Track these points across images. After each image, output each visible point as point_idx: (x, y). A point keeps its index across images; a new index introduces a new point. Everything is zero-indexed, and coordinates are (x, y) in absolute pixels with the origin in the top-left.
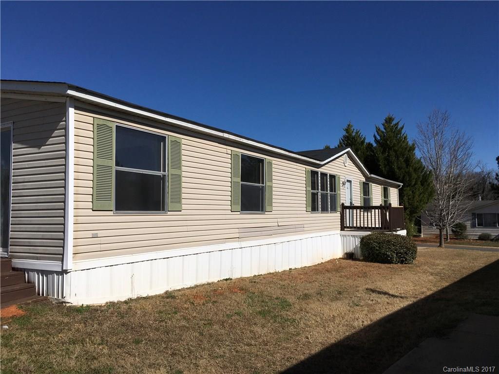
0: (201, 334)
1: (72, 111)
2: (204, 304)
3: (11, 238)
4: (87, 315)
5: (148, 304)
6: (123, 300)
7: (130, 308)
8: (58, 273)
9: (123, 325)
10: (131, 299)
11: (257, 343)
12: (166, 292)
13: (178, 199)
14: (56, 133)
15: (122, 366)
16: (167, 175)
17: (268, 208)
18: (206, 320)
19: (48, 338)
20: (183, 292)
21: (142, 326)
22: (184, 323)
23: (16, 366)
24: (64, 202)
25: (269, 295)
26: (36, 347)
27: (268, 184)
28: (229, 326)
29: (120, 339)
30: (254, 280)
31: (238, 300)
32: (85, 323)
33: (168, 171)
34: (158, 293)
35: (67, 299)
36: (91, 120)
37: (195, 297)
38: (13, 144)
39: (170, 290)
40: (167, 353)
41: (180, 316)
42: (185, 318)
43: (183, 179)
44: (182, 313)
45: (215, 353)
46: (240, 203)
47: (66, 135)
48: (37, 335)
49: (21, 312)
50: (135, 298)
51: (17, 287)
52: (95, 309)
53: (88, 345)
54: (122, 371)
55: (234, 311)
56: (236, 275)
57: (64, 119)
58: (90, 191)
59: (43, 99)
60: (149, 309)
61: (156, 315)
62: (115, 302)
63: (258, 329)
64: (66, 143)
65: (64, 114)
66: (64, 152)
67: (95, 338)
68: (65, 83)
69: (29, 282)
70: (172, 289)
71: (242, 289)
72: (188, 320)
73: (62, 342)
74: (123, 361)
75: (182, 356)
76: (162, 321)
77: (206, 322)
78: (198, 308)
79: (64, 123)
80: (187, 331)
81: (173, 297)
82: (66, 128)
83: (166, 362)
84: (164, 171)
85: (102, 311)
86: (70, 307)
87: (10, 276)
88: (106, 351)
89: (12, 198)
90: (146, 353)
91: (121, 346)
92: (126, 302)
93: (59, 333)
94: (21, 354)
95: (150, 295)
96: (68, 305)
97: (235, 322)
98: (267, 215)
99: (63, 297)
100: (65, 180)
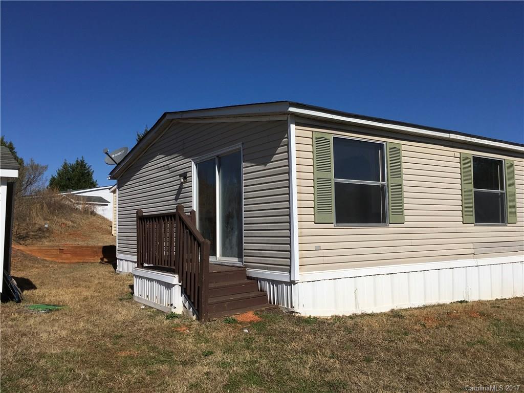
0: (439, 361)
1: (293, 127)
2: (437, 328)
3: (245, 249)
4: (315, 326)
5: (375, 321)
6: (348, 315)
7: (356, 324)
8: (286, 283)
9: (352, 340)
10: (355, 314)
11: (510, 379)
12: (392, 311)
13: (400, 211)
14: (280, 150)
15: (356, 384)
16: (386, 185)
17: (510, 219)
18: (442, 346)
19: (283, 346)
20: (411, 312)
21: (371, 344)
22: (416, 346)
23: (258, 368)
24: (289, 215)
25: (520, 324)
26: (273, 352)
27: (509, 190)
28: (472, 355)
29: (350, 355)
30: (497, 304)
31: (479, 326)
32: (314, 335)
33: (388, 180)
34: (383, 311)
35: (296, 309)
36: (309, 134)
37: (427, 318)
38: (243, 163)
39: (396, 309)
40: (402, 377)
41: (412, 338)
42: (417, 341)
43: (405, 189)
44: (413, 335)
45: (458, 384)
46: (474, 213)
47: (288, 151)
48: (273, 341)
49: (258, 319)
50: (360, 314)
51: (252, 295)
52: (322, 322)
53: (320, 356)
54: (356, 388)
55: (476, 339)
56: (473, 297)
57: (286, 136)
58: (312, 204)
59: (267, 119)
60: (377, 327)
61: (384, 334)
62: (340, 317)
63: (510, 363)
64: (289, 158)
65: (286, 131)
66: (287, 167)
67: (326, 351)
68: (286, 101)
69: (261, 290)
70: (399, 308)
71: (482, 314)
72: (420, 343)
73: (296, 351)
74: (356, 378)
75: (419, 382)
76: (392, 341)
77: (442, 348)
78: (432, 332)
79: (286, 139)
80: (422, 356)
81: (401, 317)
82: (288, 145)
83: (401, 387)
84: (384, 180)
85: (329, 324)
86: (299, 317)
87: (246, 284)
88: (337, 365)
89: (244, 213)
90: (378, 373)
91: (351, 362)
92: (351, 317)
93: (292, 342)
94: (261, 357)
95: (375, 312)
96: (297, 315)
97: (478, 351)
98: (509, 227)
99: (292, 307)
100: (289, 194)
